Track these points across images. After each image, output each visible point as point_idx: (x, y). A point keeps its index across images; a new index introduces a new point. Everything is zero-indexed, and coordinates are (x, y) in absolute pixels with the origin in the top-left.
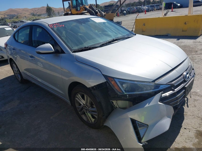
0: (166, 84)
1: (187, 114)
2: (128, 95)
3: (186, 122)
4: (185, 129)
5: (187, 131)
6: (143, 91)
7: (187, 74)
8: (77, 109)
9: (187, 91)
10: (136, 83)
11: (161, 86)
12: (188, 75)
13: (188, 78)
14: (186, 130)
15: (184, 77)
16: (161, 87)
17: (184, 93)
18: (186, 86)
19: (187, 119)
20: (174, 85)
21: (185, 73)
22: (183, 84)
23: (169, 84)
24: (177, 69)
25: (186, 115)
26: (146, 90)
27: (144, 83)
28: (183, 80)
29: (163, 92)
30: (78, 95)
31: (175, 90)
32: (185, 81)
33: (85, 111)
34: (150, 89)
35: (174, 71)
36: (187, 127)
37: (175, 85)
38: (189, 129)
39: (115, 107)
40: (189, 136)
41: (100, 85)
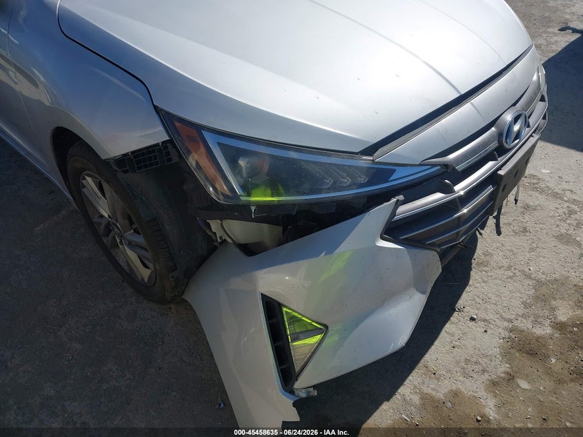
0: (420, 165)
1: (488, 262)
2: (253, 209)
3: (478, 293)
4: (472, 319)
5: (477, 328)
6: (320, 191)
7: (516, 120)
8: (96, 226)
9: (504, 189)
10: (293, 155)
11: (400, 173)
12: (516, 128)
13: (518, 135)
14: (473, 323)
15: (500, 135)
16: (400, 177)
17: (492, 197)
18: (501, 172)
19: (485, 279)
20: (454, 169)
21: (508, 117)
22: (490, 164)
23: (434, 165)
24: (478, 99)
25: (487, 266)
26: (334, 188)
27: (329, 156)
28: (495, 145)
29: (401, 197)
30: (84, 179)
31: (457, 188)
32: (501, 151)
33: (118, 241)
34: (350, 185)
35: (466, 109)
36: (482, 315)
37: (460, 168)
38: (485, 320)
39: (219, 240)
40: (479, 350)
41: (143, 154)
